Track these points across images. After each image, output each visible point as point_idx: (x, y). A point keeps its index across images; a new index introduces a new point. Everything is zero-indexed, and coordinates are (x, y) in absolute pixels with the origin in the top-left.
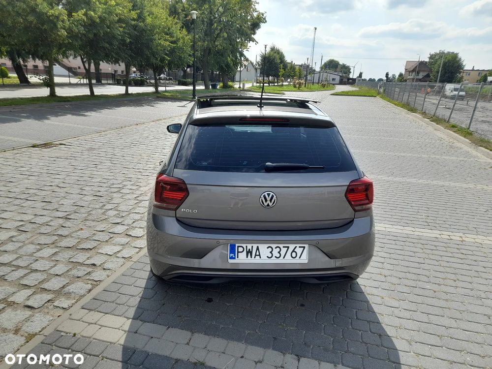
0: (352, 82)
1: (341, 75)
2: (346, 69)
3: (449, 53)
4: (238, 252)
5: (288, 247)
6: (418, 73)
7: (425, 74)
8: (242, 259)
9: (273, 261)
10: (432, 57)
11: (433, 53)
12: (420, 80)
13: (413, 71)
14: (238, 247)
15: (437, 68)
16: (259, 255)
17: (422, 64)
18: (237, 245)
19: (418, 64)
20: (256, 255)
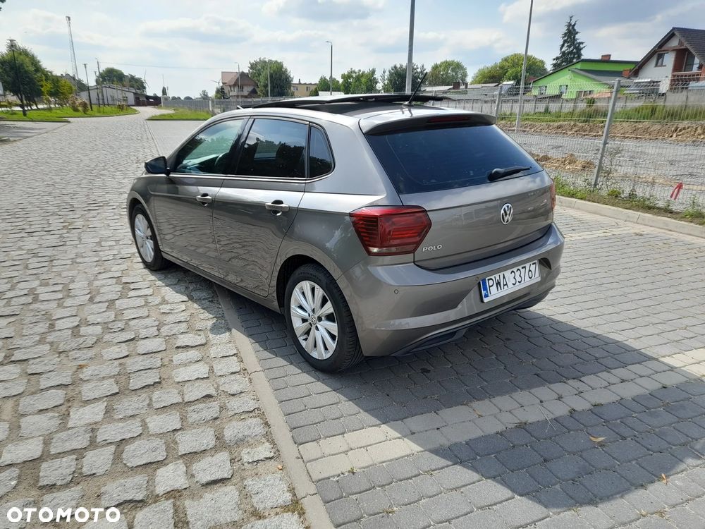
0: (155, 101)
1: (134, 91)
2: (138, 84)
3: (270, 62)
4: (490, 287)
5: (525, 267)
6: (242, 88)
7: (250, 89)
8: (494, 294)
9: (518, 287)
10: (253, 66)
11: (252, 61)
12: (246, 97)
13: (235, 85)
14: (488, 280)
15: (263, 81)
16: (506, 284)
17: (243, 75)
18: (487, 279)
19: (238, 75)
20: (504, 285)
